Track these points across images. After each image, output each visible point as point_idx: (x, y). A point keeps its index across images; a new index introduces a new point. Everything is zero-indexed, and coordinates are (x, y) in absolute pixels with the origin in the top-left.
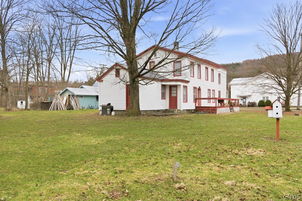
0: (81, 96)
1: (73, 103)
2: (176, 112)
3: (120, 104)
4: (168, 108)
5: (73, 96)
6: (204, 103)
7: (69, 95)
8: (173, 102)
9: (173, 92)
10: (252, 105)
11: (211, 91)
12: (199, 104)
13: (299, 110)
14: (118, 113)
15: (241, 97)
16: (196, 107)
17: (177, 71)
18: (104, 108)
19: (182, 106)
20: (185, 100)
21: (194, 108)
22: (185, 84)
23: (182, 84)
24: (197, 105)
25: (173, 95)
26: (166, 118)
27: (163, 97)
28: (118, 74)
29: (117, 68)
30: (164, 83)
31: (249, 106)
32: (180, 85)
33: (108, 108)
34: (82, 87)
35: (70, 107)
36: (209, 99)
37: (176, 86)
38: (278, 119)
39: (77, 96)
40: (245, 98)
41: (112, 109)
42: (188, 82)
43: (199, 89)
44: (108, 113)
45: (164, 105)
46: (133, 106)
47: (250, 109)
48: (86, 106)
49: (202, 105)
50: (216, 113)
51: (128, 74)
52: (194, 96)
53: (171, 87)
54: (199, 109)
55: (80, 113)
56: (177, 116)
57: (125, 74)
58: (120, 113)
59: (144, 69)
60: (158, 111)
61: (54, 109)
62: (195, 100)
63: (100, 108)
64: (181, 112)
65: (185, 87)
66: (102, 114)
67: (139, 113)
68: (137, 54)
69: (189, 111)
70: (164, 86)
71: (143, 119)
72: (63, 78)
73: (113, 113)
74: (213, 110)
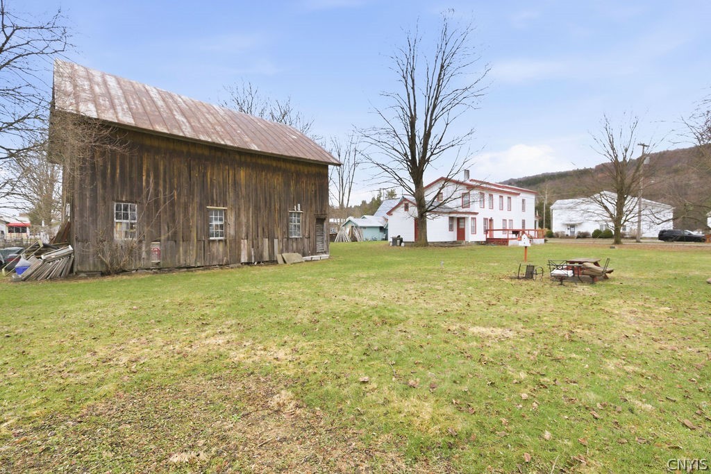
0: (365, 228)
1: (357, 235)
2: (464, 243)
3: (409, 236)
4: (456, 239)
5: (356, 227)
6: (497, 235)
7: (352, 227)
8: (461, 234)
9: (461, 224)
10: (584, 236)
11: (508, 221)
12: (490, 235)
13: (639, 242)
14: (407, 244)
15: (568, 225)
16: (487, 239)
17: (466, 204)
18: (395, 240)
19: (470, 237)
20: (474, 231)
21: (485, 240)
22: (474, 216)
23: (471, 216)
24: (488, 237)
25: (461, 227)
26: (452, 248)
27: (451, 228)
28: (406, 208)
29: (405, 203)
30: (452, 215)
31: (578, 237)
32: (467, 218)
33: (398, 240)
34: (364, 218)
35: (354, 239)
36: (504, 230)
37: (464, 218)
38: (526, 247)
39: (361, 227)
40: (573, 226)
41: (401, 241)
42: (476, 214)
43: (491, 220)
44: (398, 244)
45: (452, 236)
46: (421, 238)
47: (580, 241)
48: (370, 238)
49: (495, 237)
50: (507, 245)
51: (416, 209)
52: (485, 227)
53: (459, 219)
54: (490, 241)
55: (363, 244)
56: (463, 247)
57: (414, 210)
58: (410, 244)
59: (431, 205)
60: (446, 242)
61: (339, 241)
62: (486, 232)
63: (391, 240)
64: (468, 244)
65: (474, 219)
66: (393, 245)
67: (426, 244)
68: (424, 186)
69: (479, 243)
70: (451, 219)
71: (430, 249)
72: (342, 205)
73: (403, 244)
74: (504, 242)
